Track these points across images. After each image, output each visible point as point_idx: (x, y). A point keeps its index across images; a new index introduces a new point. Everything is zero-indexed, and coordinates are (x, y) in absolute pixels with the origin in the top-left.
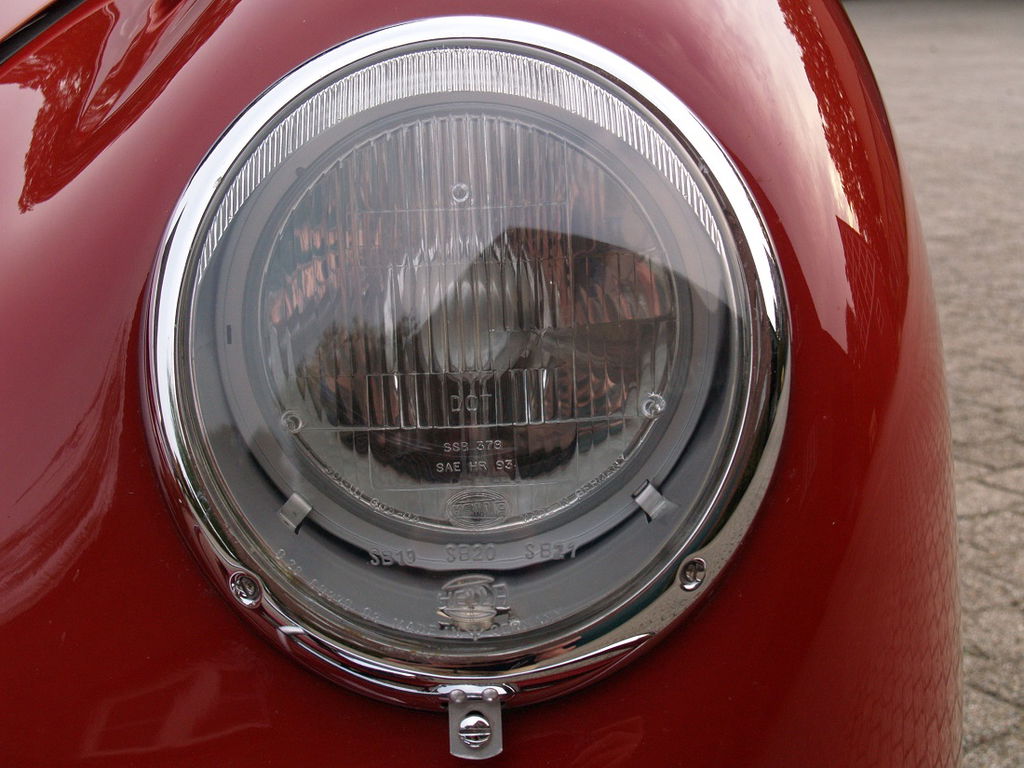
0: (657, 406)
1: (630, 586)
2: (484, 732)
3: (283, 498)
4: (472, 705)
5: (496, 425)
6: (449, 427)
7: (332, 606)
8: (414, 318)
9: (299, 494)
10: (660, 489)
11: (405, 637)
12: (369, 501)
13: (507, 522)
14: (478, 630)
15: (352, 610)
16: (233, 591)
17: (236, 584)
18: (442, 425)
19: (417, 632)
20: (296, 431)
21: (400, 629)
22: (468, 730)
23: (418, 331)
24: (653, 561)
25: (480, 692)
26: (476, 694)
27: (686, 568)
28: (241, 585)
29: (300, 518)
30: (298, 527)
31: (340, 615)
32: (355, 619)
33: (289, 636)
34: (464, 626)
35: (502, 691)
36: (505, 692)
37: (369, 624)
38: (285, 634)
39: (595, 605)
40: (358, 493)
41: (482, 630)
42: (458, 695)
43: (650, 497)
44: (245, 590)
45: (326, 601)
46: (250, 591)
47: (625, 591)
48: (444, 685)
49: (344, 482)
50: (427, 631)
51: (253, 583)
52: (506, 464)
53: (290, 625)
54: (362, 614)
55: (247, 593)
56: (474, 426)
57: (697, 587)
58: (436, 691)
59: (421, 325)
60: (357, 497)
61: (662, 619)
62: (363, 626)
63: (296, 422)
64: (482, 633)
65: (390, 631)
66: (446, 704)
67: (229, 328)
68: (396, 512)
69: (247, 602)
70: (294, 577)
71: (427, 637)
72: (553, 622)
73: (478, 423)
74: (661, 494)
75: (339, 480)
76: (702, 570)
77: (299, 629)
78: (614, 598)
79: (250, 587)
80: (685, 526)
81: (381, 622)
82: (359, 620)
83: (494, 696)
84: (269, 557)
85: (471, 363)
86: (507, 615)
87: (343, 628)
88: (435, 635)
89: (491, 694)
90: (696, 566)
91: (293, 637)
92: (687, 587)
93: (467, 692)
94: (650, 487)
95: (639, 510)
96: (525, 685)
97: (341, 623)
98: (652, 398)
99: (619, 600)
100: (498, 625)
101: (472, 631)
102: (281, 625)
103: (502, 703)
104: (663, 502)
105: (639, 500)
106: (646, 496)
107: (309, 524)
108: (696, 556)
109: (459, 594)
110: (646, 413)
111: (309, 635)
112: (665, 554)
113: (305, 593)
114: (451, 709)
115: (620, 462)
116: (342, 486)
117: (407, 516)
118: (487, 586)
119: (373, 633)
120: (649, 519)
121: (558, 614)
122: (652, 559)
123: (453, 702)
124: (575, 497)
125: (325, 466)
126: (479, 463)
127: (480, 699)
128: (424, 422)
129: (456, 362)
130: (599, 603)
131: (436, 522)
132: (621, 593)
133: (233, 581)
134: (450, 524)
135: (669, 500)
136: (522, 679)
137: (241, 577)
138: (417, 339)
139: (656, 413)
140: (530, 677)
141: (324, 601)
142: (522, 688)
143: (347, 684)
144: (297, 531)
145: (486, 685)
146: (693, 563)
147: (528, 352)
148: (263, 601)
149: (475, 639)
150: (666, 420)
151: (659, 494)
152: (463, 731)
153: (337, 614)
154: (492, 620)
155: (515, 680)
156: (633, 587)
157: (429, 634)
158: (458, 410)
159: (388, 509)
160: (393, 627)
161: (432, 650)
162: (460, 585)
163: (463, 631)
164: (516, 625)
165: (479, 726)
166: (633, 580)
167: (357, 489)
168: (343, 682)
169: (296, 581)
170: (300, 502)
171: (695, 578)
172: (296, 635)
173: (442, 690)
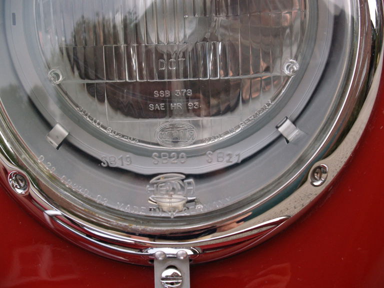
0: (294, 67)
1: (277, 182)
2: (177, 279)
3: (49, 126)
4: (170, 262)
5: (189, 79)
6: (157, 80)
7: (75, 194)
8: (135, 13)
9: (60, 124)
10: (294, 122)
11: (124, 215)
12: (106, 129)
13: (194, 143)
14: (174, 211)
15: (89, 197)
16: (11, 184)
17: (13, 180)
18: (153, 79)
19: (132, 212)
20: (58, 82)
21: (121, 209)
22: (167, 278)
23: (137, 21)
24: (293, 166)
25: (176, 253)
26: (173, 254)
27: (314, 171)
28: (16, 180)
29: (61, 140)
30: (60, 146)
31: (82, 201)
32: (91, 203)
33: (52, 217)
34: (165, 209)
35: (190, 252)
36: (192, 253)
37: (101, 206)
38: (49, 216)
39: (252, 196)
40: (99, 124)
41: (177, 211)
42: (160, 255)
43: (288, 127)
44: (18, 183)
45: (72, 191)
46: (22, 184)
47: (274, 185)
48: (152, 248)
49: (89, 117)
50: (139, 212)
51: (23, 179)
52: (194, 105)
53: (52, 209)
54: (95, 200)
55: (20, 185)
56: (174, 80)
57: (322, 184)
58: (147, 252)
59: (139, 18)
60: (98, 126)
61: (295, 208)
62: (97, 208)
63: (58, 76)
64: (176, 213)
65: (115, 211)
66: (152, 261)
67: (14, 15)
68: (123, 136)
69: (19, 191)
70: (50, 174)
71: (139, 215)
72: (225, 206)
73: (177, 78)
74: (295, 125)
75: (86, 115)
76: (326, 172)
77: (58, 212)
78: (266, 191)
79: (22, 182)
80: (314, 143)
81: (109, 205)
82: (94, 204)
83: (185, 256)
84: (34, 161)
85: (172, 39)
86: (194, 203)
87: (83, 209)
88: (144, 214)
89: (182, 254)
90: (321, 170)
91: (54, 217)
92: (315, 184)
93: (166, 253)
94: (288, 122)
95: (281, 136)
96: (205, 248)
97: (82, 206)
98: (291, 62)
99: (269, 192)
100: (188, 208)
101: (170, 212)
102: (46, 210)
103: (190, 260)
104: (297, 131)
105: (280, 129)
106: (286, 127)
107: (66, 143)
108: (322, 163)
109: (161, 187)
110: (287, 72)
111: (65, 217)
112: (300, 161)
113: (58, 185)
114: (156, 264)
115: (269, 105)
116: (88, 119)
117: (130, 139)
118: (181, 182)
119: (103, 213)
120: (288, 142)
121: (229, 201)
122: (291, 165)
123: (157, 259)
124: (239, 127)
125: (77, 106)
126: (177, 105)
127: (175, 258)
128: (141, 77)
129: (162, 38)
130: (254, 194)
131: (149, 143)
132: (271, 188)
133: (11, 177)
134: (158, 144)
135: (301, 130)
136: (203, 244)
137: (16, 174)
138: (137, 26)
139: (294, 71)
140: (209, 243)
141: (70, 190)
142: (203, 250)
143: (90, 248)
144: (58, 148)
145: (180, 248)
146: (320, 167)
147: (209, 34)
148: (30, 191)
149: (172, 217)
150: (300, 76)
151: (293, 125)
152: (163, 279)
153: (79, 199)
154: (184, 205)
155: (199, 245)
156: (279, 183)
157: (141, 213)
158: (163, 69)
159: (118, 134)
160: (116, 208)
161: (143, 224)
162: (162, 180)
163: (164, 212)
164: (200, 209)
165: (174, 276)
166: (279, 179)
167: (98, 121)
168: (87, 247)
169: (52, 178)
170: (61, 130)
171: (320, 178)
172: (56, 216)
173: (151, 251)
